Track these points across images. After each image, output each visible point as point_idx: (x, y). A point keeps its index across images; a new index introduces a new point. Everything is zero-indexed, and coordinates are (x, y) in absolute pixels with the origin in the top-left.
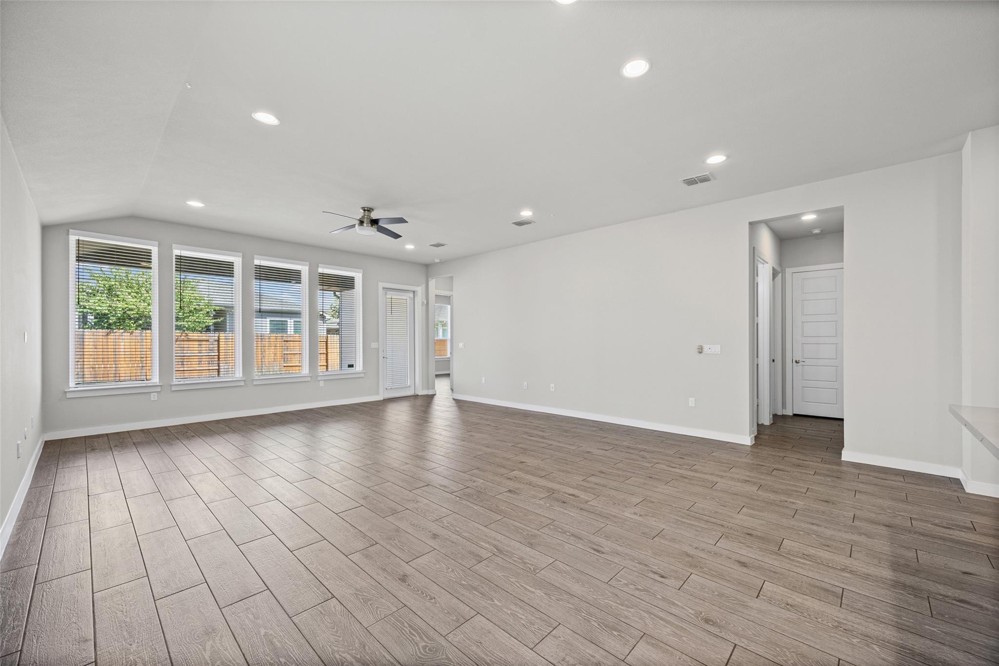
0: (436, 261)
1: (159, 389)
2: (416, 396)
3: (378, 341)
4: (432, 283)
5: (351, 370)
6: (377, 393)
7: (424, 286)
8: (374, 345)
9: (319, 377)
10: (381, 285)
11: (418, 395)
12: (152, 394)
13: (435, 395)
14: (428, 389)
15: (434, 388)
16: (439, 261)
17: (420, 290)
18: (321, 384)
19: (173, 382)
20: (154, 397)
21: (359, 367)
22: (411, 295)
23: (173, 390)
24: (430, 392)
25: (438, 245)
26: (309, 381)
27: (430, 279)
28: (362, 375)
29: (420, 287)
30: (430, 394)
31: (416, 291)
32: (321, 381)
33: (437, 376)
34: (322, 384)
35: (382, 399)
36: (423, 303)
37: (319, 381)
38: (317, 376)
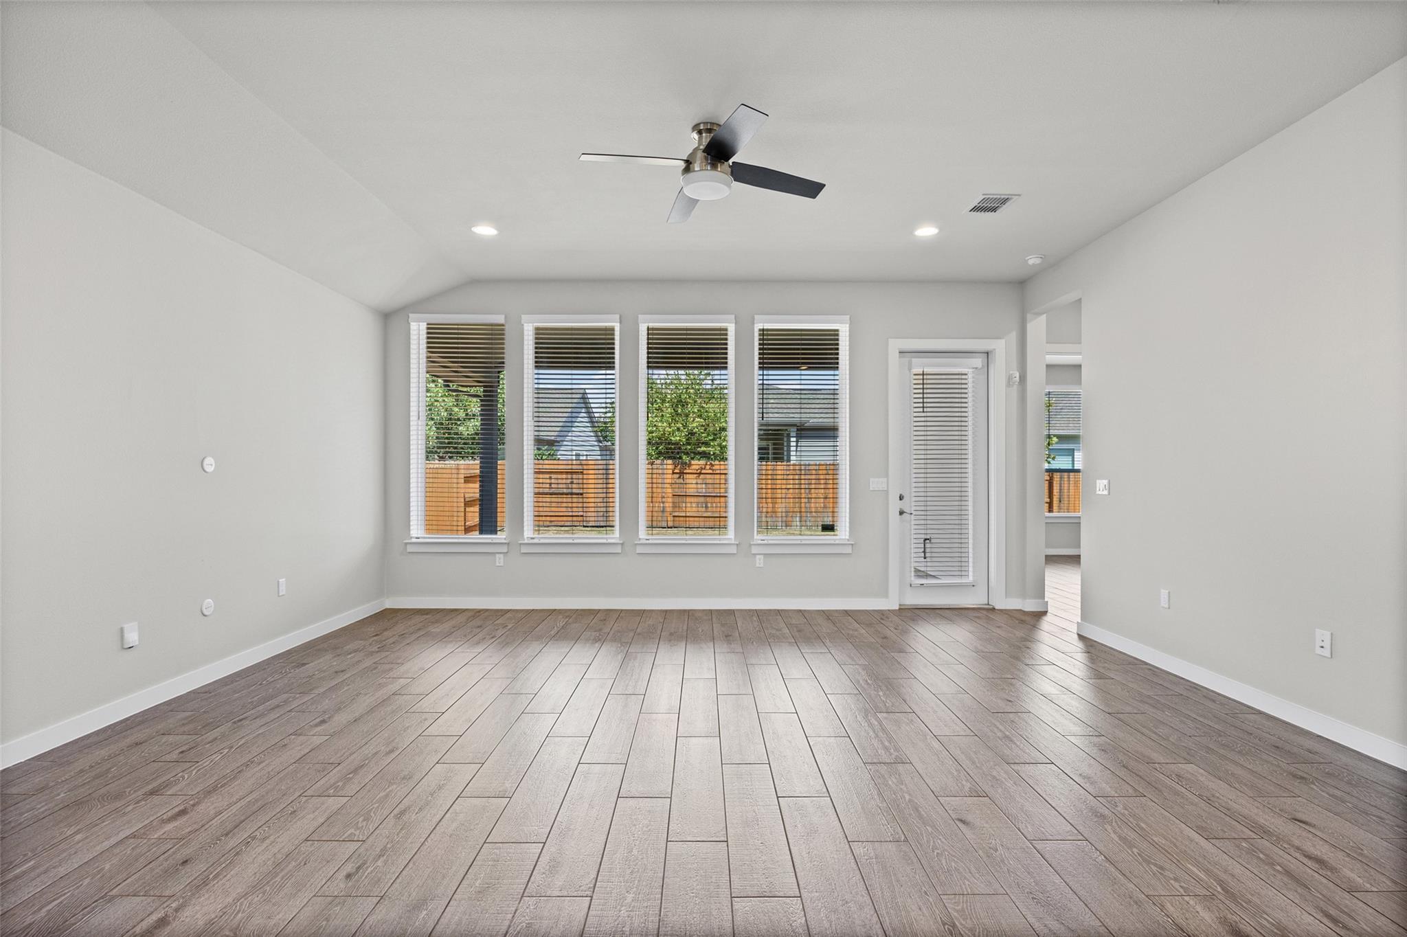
0: (1031, 262)
1: (504, 549)
2: (986, 613)
3: (887, 476)
4: (1037, 327)
5: (828, 537)
6: (885, 594)
7: (1013, 336)
8: (876, 484)
9: (753, 547)
10: (895, 345)
11: (994, 609)
12: (497, 555)
13: (1045, 613)
14: (1023, 595)
15: (1041, 594)
16: (1038, 261)
17: (1002, 348)
18: (758, 561)
19: (524, 540)
20: (500, 560)
21: (843, 532)
22: (978, 362)
23: (522, 552)
24: (1030, 606)
25: (988, 206)
26: (734, 554)
27: (1029, 316)
28: (848, 550)
29: (1003, 341)
30: (1026, 610)
31: (991, 351)
32: (758, 557)
33: (1051, 560)
34: (760, 561)
35: (897, 608)
36: (1010, 379)
37: (755, 555)
38: (750, 545)
